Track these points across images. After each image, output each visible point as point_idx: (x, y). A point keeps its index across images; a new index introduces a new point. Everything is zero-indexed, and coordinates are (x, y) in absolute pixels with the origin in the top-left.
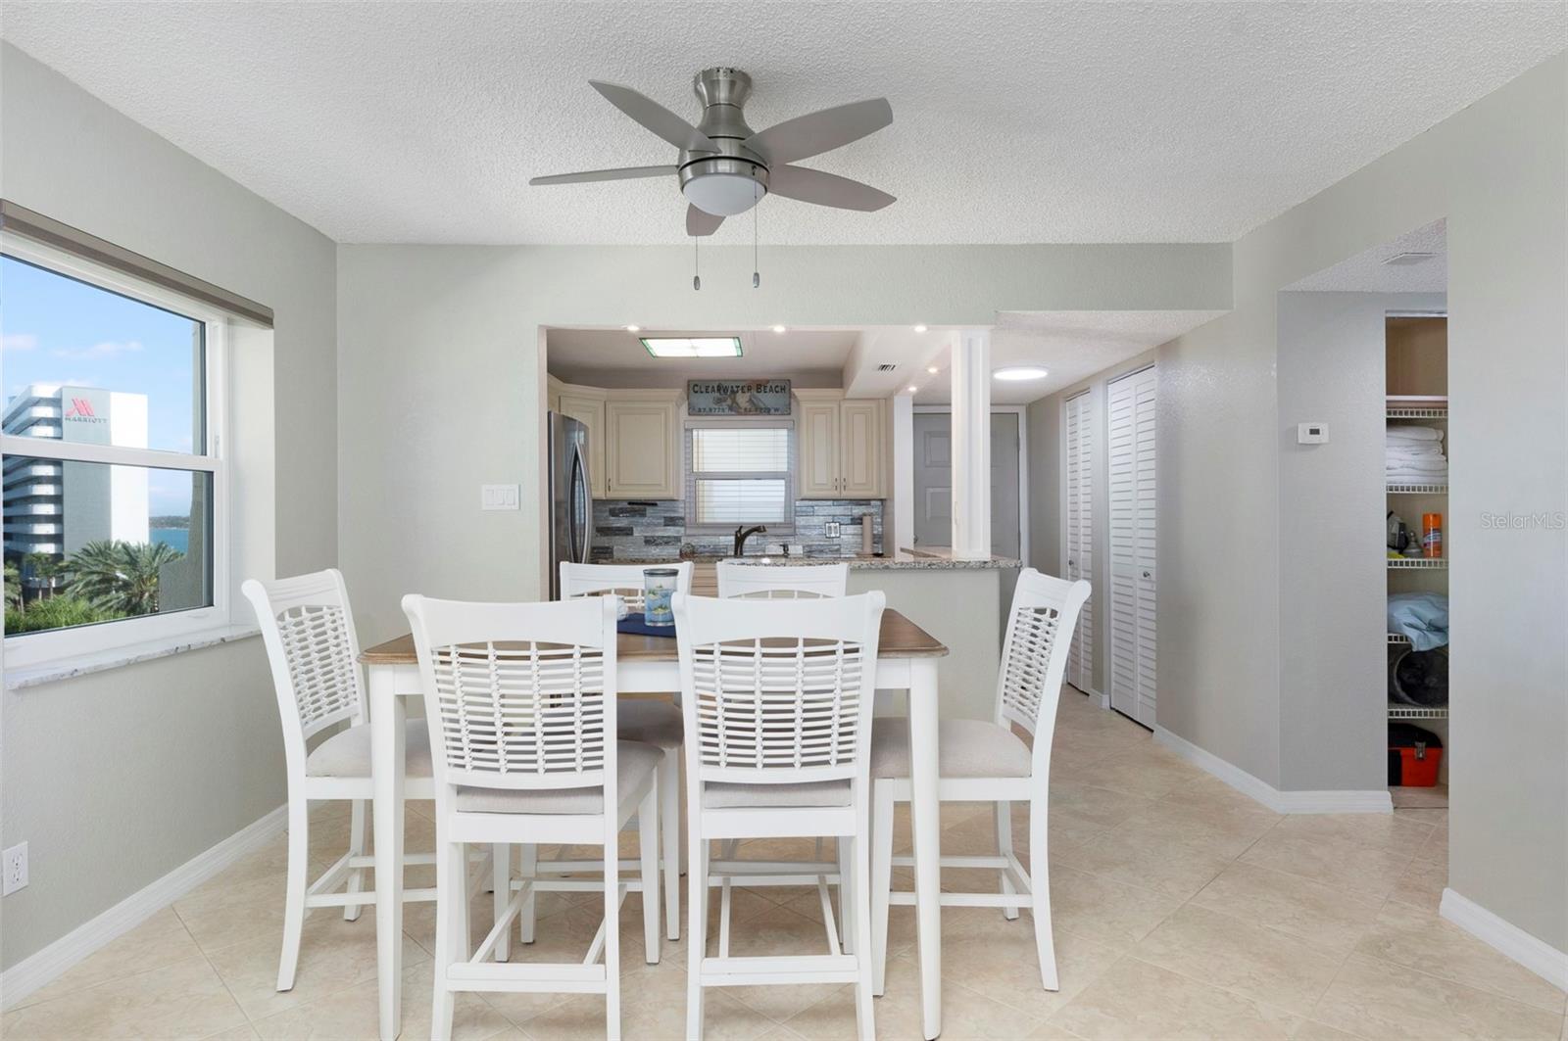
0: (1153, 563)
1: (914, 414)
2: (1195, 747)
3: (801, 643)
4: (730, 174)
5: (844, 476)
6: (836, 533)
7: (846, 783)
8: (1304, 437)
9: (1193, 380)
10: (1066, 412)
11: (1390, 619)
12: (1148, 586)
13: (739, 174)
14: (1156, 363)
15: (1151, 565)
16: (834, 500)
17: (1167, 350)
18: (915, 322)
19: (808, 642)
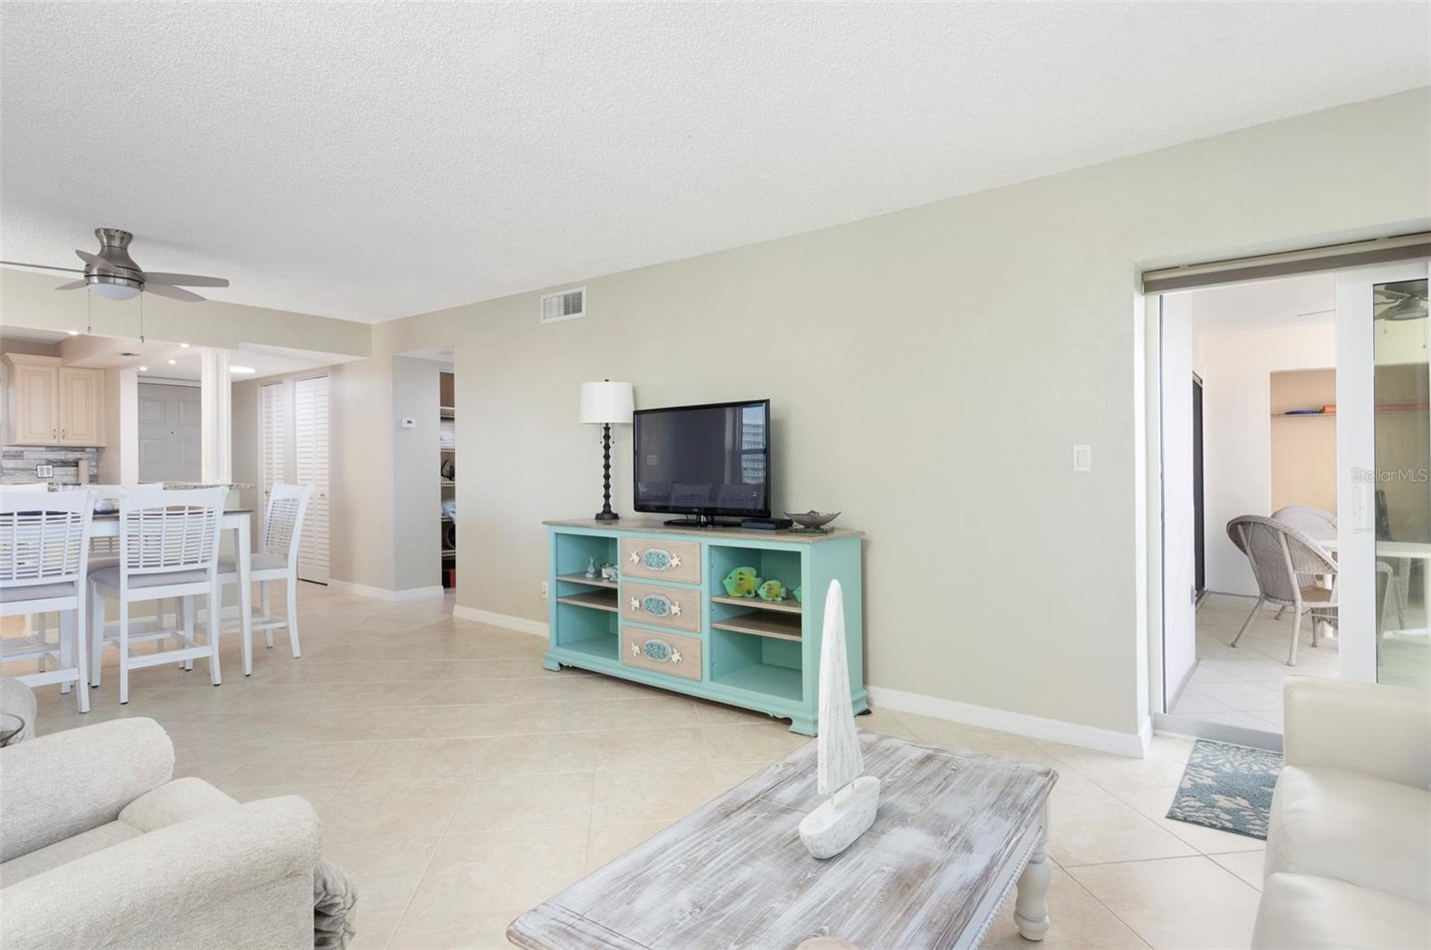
0: (327, 489)
1: (139, 383)
2: (350, 584)
3: (187, 508)
4: (123, 285)
5: (62, 427)
6: (48, 473)
7: (204, 570)
8: (405, 424)
9: (352, 387)
10: (262, 392)
11: (444, 509)
12: (324, 502)
13: (128, 285)
14: (329, 374)
15: (326, 490)
16: (46, 447)
17: (336, 369)
18: (183, 341)
19: (190, 508)
